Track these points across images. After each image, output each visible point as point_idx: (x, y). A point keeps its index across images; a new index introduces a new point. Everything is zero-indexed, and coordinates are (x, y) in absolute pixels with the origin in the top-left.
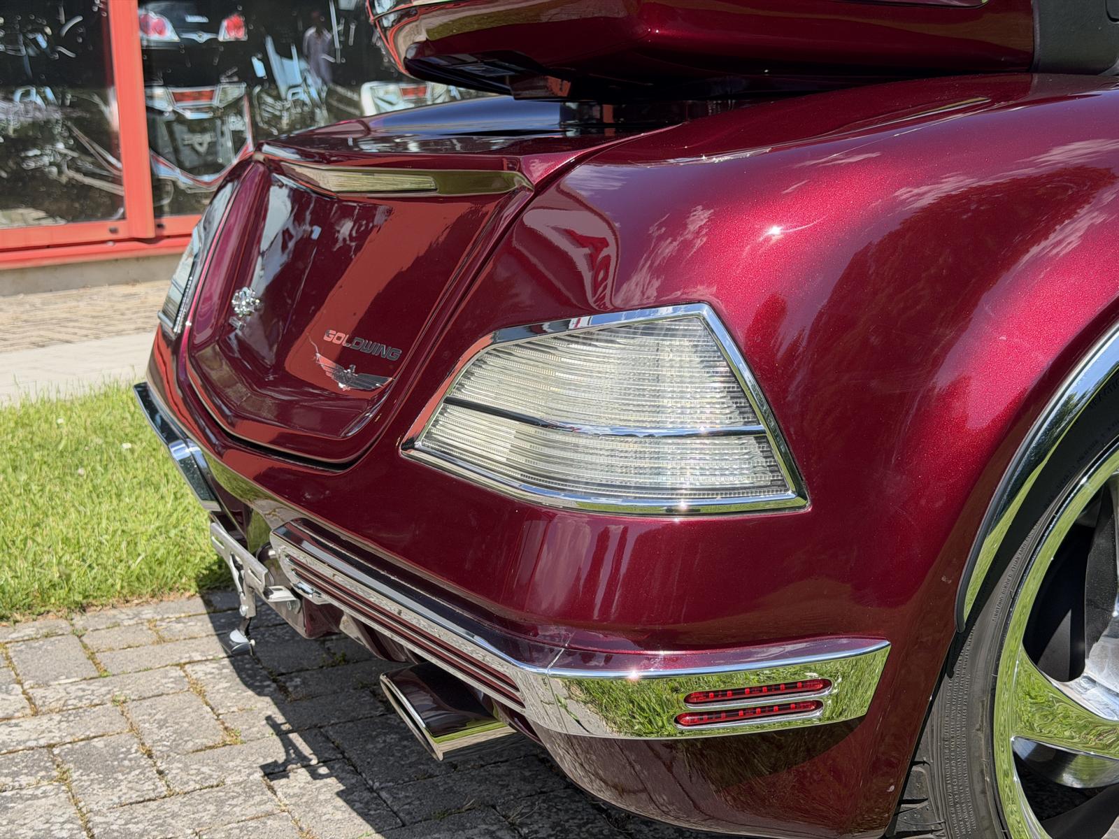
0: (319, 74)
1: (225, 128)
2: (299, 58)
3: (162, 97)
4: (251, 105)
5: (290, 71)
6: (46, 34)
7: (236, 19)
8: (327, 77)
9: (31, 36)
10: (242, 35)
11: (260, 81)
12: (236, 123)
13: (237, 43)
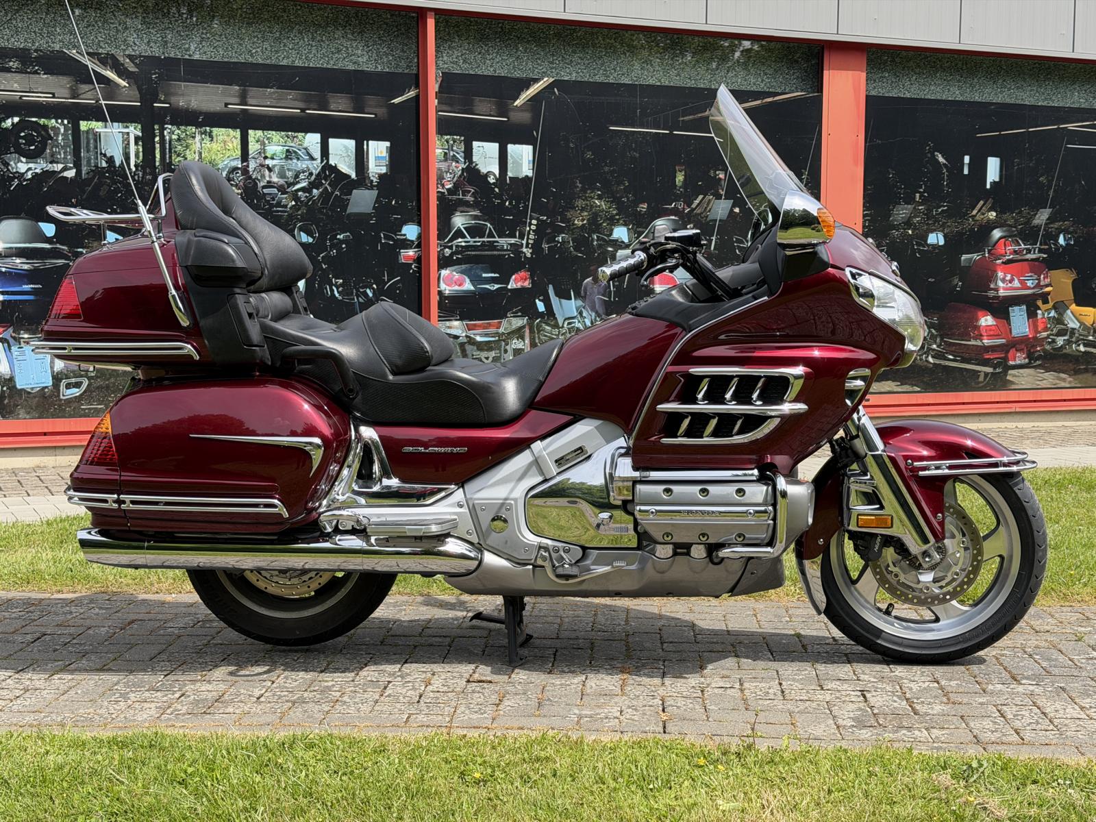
0: (593, 309)
1: (508, 347)
2: (575, 299)
3: (456, 327)
4: (532, 332)
5: (566, 308)
6: (373, 288)
7: (522, 273)
8: (601, 311)
9: (361, 290)
10: (527, 284)
11: (541, 315)
12: (516, 344)
13: (523, 289)
